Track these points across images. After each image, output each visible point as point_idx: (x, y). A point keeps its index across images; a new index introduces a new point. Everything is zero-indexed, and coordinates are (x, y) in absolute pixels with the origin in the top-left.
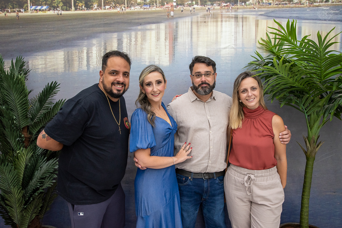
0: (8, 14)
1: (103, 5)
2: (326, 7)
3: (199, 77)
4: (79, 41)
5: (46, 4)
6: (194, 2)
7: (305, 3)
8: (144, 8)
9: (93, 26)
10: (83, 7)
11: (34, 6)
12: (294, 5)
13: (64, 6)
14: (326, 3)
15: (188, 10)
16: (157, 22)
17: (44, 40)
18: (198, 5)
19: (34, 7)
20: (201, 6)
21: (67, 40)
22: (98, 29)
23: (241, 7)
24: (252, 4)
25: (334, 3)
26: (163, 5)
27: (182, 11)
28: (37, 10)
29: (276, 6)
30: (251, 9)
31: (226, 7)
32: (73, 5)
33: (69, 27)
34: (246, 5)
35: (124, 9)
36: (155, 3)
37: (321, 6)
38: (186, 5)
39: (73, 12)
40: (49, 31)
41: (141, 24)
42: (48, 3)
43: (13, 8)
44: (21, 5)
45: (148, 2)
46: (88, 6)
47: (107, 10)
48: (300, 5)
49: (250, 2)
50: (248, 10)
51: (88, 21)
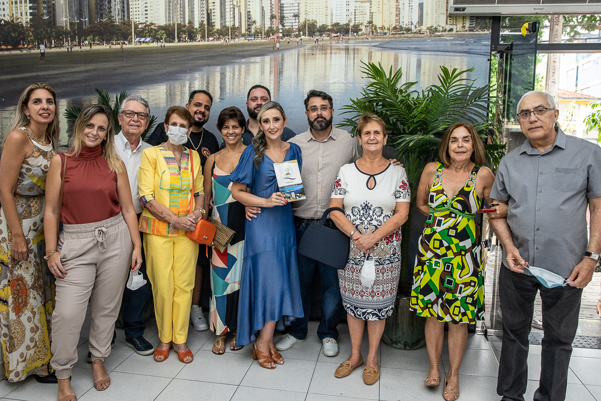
0: (113, 47)
1: (206, 36)
2: (450, 37)
3: (315, 111)
4: (181, 75)
5: (149, 36)
6: (301, 33)
7: (425, 33)
8: (249, 40)
9: (196, 59)
10: (187, 39)
11: (138, 37)
12: (412, 35)
13: (168, 37)
14: (450, 33)
15: (295, 42)
16: (261, 52)
17: (147, 73)
18: (305, 36)
19: (138, 39)
20: (308, 37)
21: (170, 74)
22: (201, 61)
23: (352, 37)
24: (365, 34)
25: (459, 33)
26: (269, 36)
27: (288, 43)
28: (140, 42)
29: (392, 36)
30: (364, 40)
31: (336, 38)
32: (176, 37)
33: (172, 59)
34: (358, 36)
35: (228, 40)
36: (260, 35)
37: (443, 36)
38: (292, 37)
39: (176, 44)
40: (152, 64)
41: (245, 57)
42: (152, 34)
43: (118, 41)
44: (126, 36)
45: (252, 33)
46: (192, 37)
47: (210, 42)
48: (419, 35)
49: (362, 32)
50: (361, 40)
51: (191, 54)
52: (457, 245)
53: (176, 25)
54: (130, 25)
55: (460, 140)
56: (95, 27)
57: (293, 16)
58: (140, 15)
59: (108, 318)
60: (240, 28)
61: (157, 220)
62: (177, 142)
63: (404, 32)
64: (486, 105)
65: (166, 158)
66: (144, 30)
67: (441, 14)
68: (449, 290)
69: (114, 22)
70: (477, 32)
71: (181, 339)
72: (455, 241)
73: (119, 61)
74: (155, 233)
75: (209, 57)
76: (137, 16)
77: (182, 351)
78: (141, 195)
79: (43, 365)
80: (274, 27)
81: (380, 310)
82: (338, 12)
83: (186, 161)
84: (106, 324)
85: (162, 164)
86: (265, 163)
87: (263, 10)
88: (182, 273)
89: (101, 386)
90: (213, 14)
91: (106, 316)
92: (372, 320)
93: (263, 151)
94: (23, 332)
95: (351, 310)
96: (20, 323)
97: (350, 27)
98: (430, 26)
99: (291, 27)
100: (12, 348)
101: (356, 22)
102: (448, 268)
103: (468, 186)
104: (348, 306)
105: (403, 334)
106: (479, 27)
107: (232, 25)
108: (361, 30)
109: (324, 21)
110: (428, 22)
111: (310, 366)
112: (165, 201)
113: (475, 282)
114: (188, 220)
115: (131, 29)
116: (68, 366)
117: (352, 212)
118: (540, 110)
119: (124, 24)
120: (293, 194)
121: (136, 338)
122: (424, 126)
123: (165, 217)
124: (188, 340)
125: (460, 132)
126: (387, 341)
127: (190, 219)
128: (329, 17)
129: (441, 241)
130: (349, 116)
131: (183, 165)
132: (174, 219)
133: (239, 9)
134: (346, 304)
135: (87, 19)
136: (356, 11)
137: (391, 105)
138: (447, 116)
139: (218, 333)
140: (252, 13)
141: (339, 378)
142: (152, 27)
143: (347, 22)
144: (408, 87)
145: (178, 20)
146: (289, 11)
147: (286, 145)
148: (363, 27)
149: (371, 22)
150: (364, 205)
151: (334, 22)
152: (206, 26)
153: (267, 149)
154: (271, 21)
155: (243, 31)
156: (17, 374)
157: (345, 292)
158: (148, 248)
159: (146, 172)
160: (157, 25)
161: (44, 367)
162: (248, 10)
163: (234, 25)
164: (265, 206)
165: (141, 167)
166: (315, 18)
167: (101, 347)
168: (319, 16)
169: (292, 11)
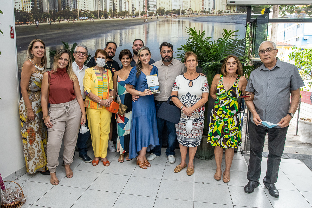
0: (70, 22)
1: (113, 16)
2: (228, 15)
3: (165, 53)
5: (86, 16)
6: (158, 14)
7: (216, 14)
8: (133, 18)
9: (108, 27)
10: (104, 17)
12: (210, 15)
13: (95, 17)
14: (228, 13)
16: (139, 23)
18: (159, 15)
19: (81, 18)
20: (161, 16)
21: (96, 34)
22: (110, 28)
23: (182, 16)
24: (187, 14)
25: (232, 13)
26: (142, 16)
27: (152, 19)
28: (82, 19)
29: (200, 15)
31: (174, 16)
32: (99, 16)
34: (184, 15)
35: (123, 18)
36: (138, 15)
37: (225, 15)
38: (153, 16)
39: (99, 20)
40: (88, 29)
41: (131, 26)
42: (87, 15)
43: (72, 19)
44: (75, 17)
45: (135, 14)
46: (106, 17)
47: (115, 19)
48: (213, 15)
49: (186, 13)
50: (186, 17)
51: (105, 24)
52: (230, 113)
53: (99, 11)
54: (77, 11)
55: (231, 63)
56: (61, 13)
57: (154, 6)
58: (82, 6)
59: (71, 146)
60: (128, 12)
61: (93, 102)
62: (101, 66)
63: (206, 13)
64: (244, 48)
65: (96, 73)
66: (84, 13)
67: (224, 4)
68: (226, 134)
69: (70, 10)
70: (240, 13)
71: (104, 156)
72: (229, 111)
73: (72, 28)
74: (92, 107)
75: (114, 26)
76: (81, 7)
77: (105, 161)
78: (85, 90)
79: (43, 167)
80: (145, 11)
81: (194, 142)
82: (175, 4)
83: (105, 74)
84: (71, 149)
85: (94, 76)
86: (141, 75)
87: (139, 3)
88: (104, 126)
89: (69, 176)
90: (116, 5)
91: (70, 145)
92: (191, 147)
93: (140, 70)
94: (34, 152)
95: (182, 142)
96: (32, 148)
97: (181, 11)
98: (218, 10)
99: (153, 11)
100: (29, 159)
101: (183, 8)
102: (226, 123)
103: (235, 85)
104: (180, 140)
105: (205, 153)
106: (241, 11)
107: (125, 10)
108: (186, 12)
109: (168, 8)
110: (217, 8)
111: (163, 167)
112: (96, 93)
113: (237, 129)
114: (106, 102)
115: (78, 13)
116: (54, 167)
117: (182, 98)
118: (269, 50)
119: (75, 11)
120: (155, 90)
121: (84, 155)
122: (215, 58)
123: (96, 100)
124: (107, 156)
125: (231, 60)
126: (198, 157)
127: (108, 101)
128: (171, 6)
129: (222, 111)
130: (180, 53)
131: (104, 76)
132: (100, 101)
133: (128, 3)
134: (179, 140)
135: (57, 9)
136: (183, 3)
137: (200, 48)
138: (226, 53)
139: (121, 153)
140: (134, 5)
141: (176, 173)
142: (88, 12)
143: (179, 9)
144: (208, 39)
145: (99, 9)
146: (152, 4)
147: (151, 67)
148: (186, 11)
149: (190, 9)
150: (187, 94)
151: (173, 8)
152: (113, 11)
153: (142, 68)
154: (143, 8)
155: (130, 13)
156: (32, 171)
157: (179, 134)
158: (89, 114)
159: (87, 80)
160: (90, 11)
161: (43, 168)
162: (133, 3)
163: (126, 11)
164: (142, 95)
165: (85, 77)
166: (164, 7)
167: (69, 159)
168: (166, 6)
169: (153, 4)
